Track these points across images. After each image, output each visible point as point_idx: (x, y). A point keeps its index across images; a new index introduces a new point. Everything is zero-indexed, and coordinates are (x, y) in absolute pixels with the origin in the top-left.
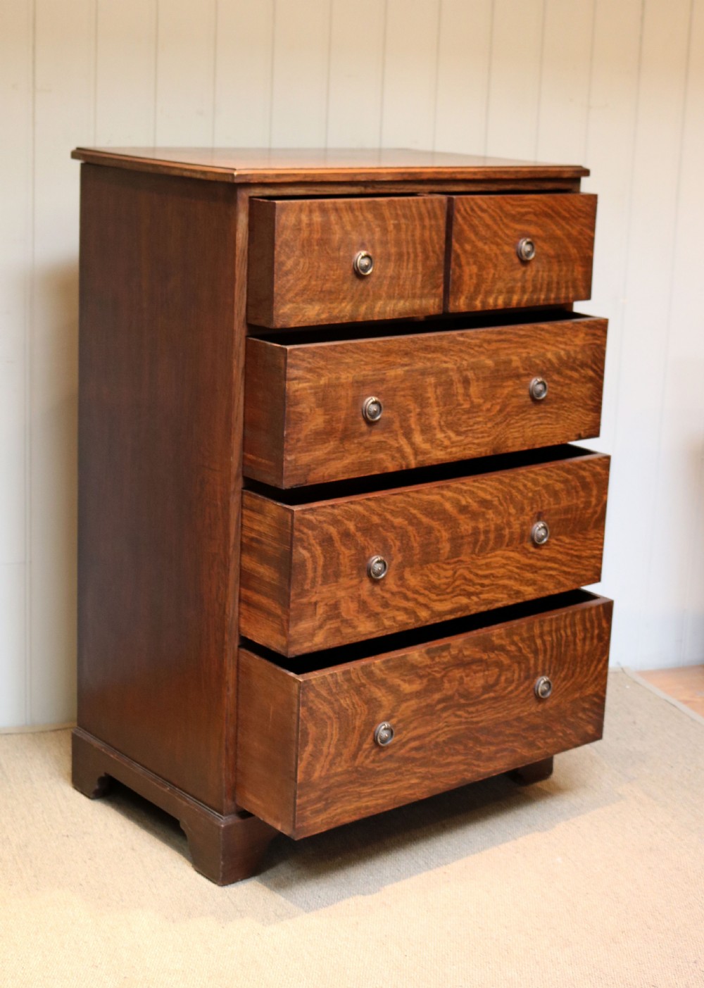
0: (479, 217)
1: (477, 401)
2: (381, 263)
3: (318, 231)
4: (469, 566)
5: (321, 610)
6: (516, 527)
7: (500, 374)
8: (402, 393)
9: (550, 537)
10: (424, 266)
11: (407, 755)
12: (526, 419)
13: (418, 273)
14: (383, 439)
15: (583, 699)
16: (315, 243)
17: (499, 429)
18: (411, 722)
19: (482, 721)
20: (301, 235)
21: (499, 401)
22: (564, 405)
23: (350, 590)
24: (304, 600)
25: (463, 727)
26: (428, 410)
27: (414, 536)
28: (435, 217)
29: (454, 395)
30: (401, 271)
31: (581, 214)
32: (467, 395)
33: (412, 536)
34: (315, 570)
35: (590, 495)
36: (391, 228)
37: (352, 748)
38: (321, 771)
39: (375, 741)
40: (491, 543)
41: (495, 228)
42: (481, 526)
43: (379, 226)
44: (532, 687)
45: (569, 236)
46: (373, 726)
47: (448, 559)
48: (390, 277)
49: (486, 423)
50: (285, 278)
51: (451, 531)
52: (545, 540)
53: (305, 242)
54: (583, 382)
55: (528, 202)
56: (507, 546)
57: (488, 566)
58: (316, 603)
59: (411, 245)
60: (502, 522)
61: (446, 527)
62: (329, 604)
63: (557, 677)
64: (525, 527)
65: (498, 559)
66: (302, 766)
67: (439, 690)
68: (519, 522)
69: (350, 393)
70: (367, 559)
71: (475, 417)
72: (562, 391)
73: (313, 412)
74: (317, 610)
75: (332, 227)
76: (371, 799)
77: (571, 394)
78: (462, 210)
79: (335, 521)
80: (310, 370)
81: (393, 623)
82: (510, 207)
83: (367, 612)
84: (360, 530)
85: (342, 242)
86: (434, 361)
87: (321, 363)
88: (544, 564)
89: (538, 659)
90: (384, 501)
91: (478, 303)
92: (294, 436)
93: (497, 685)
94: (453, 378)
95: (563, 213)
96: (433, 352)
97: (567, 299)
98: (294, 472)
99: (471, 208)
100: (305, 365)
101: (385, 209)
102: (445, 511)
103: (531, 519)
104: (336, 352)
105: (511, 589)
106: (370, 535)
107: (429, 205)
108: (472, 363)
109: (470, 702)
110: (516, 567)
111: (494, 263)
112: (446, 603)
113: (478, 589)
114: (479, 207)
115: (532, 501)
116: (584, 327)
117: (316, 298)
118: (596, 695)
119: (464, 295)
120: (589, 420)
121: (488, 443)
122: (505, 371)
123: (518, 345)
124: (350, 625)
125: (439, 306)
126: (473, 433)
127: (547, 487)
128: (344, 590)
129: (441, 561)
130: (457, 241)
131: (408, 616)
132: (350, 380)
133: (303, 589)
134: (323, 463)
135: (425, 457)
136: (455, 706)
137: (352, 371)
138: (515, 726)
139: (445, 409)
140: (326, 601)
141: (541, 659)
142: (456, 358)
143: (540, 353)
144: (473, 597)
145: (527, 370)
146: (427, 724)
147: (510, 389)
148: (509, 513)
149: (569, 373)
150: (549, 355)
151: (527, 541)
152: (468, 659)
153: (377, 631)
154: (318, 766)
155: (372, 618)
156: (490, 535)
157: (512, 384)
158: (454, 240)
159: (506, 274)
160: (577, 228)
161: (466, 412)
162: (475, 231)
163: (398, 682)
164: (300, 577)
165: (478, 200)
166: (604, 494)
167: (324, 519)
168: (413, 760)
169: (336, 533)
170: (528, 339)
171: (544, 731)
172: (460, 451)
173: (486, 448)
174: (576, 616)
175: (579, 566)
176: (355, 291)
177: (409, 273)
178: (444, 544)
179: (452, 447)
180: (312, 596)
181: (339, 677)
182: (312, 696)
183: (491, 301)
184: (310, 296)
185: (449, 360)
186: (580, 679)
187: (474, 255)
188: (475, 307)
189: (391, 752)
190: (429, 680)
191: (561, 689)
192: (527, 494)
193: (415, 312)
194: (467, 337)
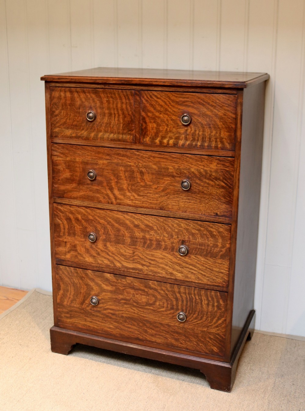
1: (148, 183)
2: (100, 116)
3: (69, 100)
4: (142, 252)
6: (168, 243)
7: (162, 173)
10: (123, 120)
11: (107, 314)
12: (180, 198)
13: (120, 123)
14: (99, 189)
16: (68, 105)
17: (162, 199)
18: (108, 302)
19: (147, 317)
20: (62, 101)
21: (162, 186)
23: (81, 242)
24: (61, 239)
25: (136, 315)
26: (121, 181)
27: (111, 230)
28: (129, 99)
29: (135, 178)
30: (111, 121)
31: (224, 105)
32: (143, 179)
34: (64, 229)
35: (217, 242)
36: (105, 102)
37: (81, 300)
38: (67, 303)
40: (154, 246)
41: (167, 107)
42: (148, 236)
43: (99, 100)
44: (175, 314)
45: (216, 115)
47: (129, 245)
48: (106, 123)
49: (155, 194)
50: (55, 118)
51: (130, 233)
53: (63, 104)
54: (217, 188)
55: (187, 96)
56: (164, 250)
58: (66, 242)
59: (116, 110)
60: (160, 238)
61: (127, 231)
62: (71, 244)
63: (191, 316)
64: (174, 245)
65: (158, 254)
66: (59, 297)
67: (122, 294)
68: (170, 241)
69: (81, 166)
70: (88, 232)
71: (148, 190)
72: (203, 189)
73: (64, 170)
74: (67, 245)
75: (76, 99)
76: (91, 324)
77: (209, 192)
78: (145, 97)
79: (71, 213)
80: (62, 153)
81: (102, 263)
82: (175, 98)
83: (90, 254)
84: (84, 220)
85: (81, 106)
86: (123, 161)
87: (67, 151)
88: (187, 266)
89: (178, 303)
90: (94, 211)
91: (157, 141)
92: (57, 178)
93: (154, 305)
94: (134, 170)
95: (211, 103)
96: (122, 156)
97: (216, 147)
98: (58, 192)
99: (151, 96)
100: (59, 151)
101: (101, 93)
102: (126, 224)
103: (178, 242)
104: (73, 148)
105: (167, 271)
106: (89, 223)
107: (125, 93)
108: (145, 165)
109: (140, 306)
110: (170, 262)
111: (166, 124)
112: (130, 264)
113: (147, 264)
114: (156, 96)
115: (178, 234)
116: (216, 159)
117: (70, 127)
118: (218, 334)
119: (148, 136)
120: (223, 208)
121: (156, 204)
122: (165, 172)
123: (172, 162)
124: (82, 256)
125: (133, 139)
126: (147, 197)
127: (187, 230)
128: (78, 241)
129: (126, 245)
130: (143, 111)
131: (110, 263)
132: (81, 161)
133: (60, 235)
134: (70, 191)
135: (121, 201)
136: (130, 304)
137: (82, 157)
138: (166, 327)
139: (130, 183)
140: (70, 243)
141: (180, 303)
142: (135, 161)
143: (186, 167)
144: (145, 267)
145: (178, 174)
146: (117, 306)
147: (168, 181)
148: (164, 235)
149: (207, 181)
150: (193, 170)
151: (176, 252)
152: (137, 287)
153: (95, 263)
154: (66, 300)
155: (92, 257)
156: (153, 242)
157: (170, 179)
158: (141, 110)
159: (174, 130)
160: (222, 111)
161: (142, 186)
162: (153, 107)
163: (100, 283)
164: (58, 230)
165: (155, 93)
166: (227, 243)
167: (67, 210)
168: (111, 318)
169: (73, 218)
170: (178, 160)
171: (184, 337)
172: (140, 203)
173: (155, 206)
174: (201, 292)
175: (211, 274)
176: (88, 127)
177: (116, 123)
178: (127, 238)
179: (136, 200)
180: (64, 239)
181: (72, 270)
182: (61, 272)
183: (165, 141)
184: (67, 126)
185: (131, 161)
186: (206, 322)
187: (153, 118)
188: (155, 143)
189: (98, 309)
190: (116, 288)
191: (194, 322)
192: (174, 230)
193: (119, 140)
194: (141, 153)
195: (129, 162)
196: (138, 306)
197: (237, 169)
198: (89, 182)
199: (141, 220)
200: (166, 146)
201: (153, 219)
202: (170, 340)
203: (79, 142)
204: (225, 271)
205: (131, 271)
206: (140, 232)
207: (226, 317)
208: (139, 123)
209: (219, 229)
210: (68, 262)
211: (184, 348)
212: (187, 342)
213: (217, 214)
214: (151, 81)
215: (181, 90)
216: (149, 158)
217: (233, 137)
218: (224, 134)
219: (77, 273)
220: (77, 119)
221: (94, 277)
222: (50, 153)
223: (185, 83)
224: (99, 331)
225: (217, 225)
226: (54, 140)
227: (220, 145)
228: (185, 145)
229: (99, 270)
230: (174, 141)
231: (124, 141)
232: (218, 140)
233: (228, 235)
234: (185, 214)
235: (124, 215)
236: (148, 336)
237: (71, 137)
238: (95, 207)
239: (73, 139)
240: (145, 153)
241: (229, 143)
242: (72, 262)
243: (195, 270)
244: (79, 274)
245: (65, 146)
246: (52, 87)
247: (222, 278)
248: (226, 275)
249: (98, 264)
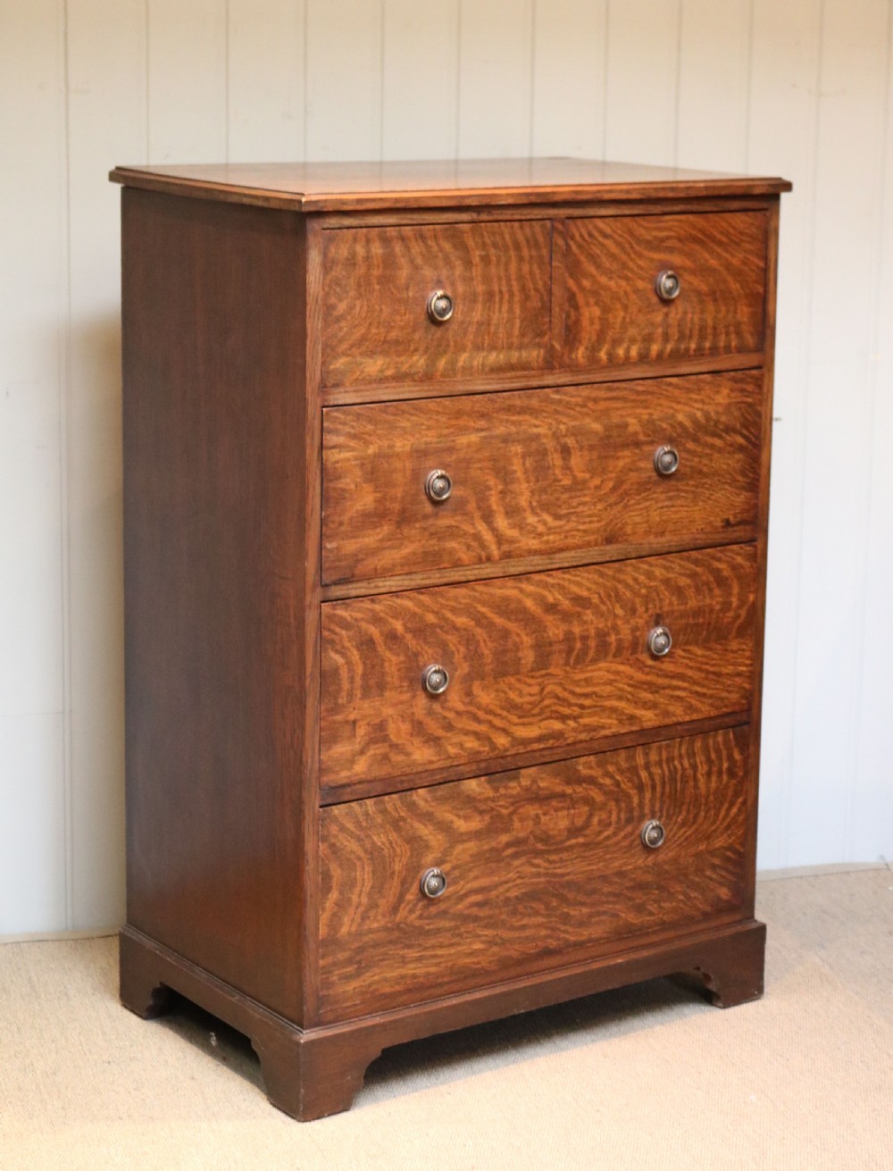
0: (602, 245)
1: (580, 475)
2: (463, 305)
3: (378, 266)
4: (563, 681)
5: (361, 731)
6: (625, 632)
7: (612, 441)
8: (478, 465)
9: (674, 646)
10: (523, 308)
11: (466, 912)
12: (651, 499)
13: (515, 318)
14: (454, 524)
15: (712, 853)
16: (375, 281)
17: (613, 513)
18: (470, 870)
19: (569, 874)
20: (357, 271)
21: (613, 475)
22: (704, 481)
23: (400, 707)
24: (339, 718)
25: (542, 879)
26: (514, 487)
27: (485, 641)
28: (537, 245)
29: (549, 468)
30: (491, 314)
31: (744, 238)
32: (567, 468)
33: (481, 641)
34: (352, 680)
35: (730, 594)
36: (476, 260)
37: (392, 899)
38: (351, 926)
39: (421, 890)
40: (592, 653)
42: (577, 630)
43: (461, 258)
44: (637, 832)
45: (728, 266)
46: (418, 872)
47: (532, 670)
48: (477, 323)
49: (595, 504)
50: (336, 326)
51: (534, 636)
52: (667, 650)
53: (362, 279)
54: (729, 452)
55: (670, 224)
56: (615, 656)
57: (587, 681)
58: (354, 722)
59: (504, 282)
60: (606, 626)
61: (528, 630)
62: (372, 723)
63: (673, 822)
64: (638, 633)
65: (601, 673)
66: (324, 918)
67: (506, 830)
68: (630, 627)
69: (408, 465)
70: (421, 668)
71: (579, 497)
72: (700, 462)
73: (359, 488)
74: (357, 730)
75: (397, 261)
76: (420, 965)
77: (713, 467)
78: (577, 236)
79: (376, 620)
80: (354, 437)
81: (460, 751)
82: (643, 232)
83: (423, 736)
84: (411, 632)
85: (412, 279)
86: (521, 425)
87: (370, 427)
88: (666, 681)
89: (644, 798)
90: (442, 596)
91: (603, 355)
92: (336, 519)
93: (588, 827)
94: (548, 447)
95: (719, 236)
96: (519, 413)
97: (728, 349)
98: (337, 564)
99: (590, 234)
100: (347, 429)
101: (468, 237)
102: (525, 610)
103: (647, 622)
104: (387, 413)
105: (623, 713)
106: (425, 638)
107: (527, 231)
108: (574, 427)
109: (552, 848)
110: (629, 685)
111: (623, 304)
112: (532, 728)
113: (574, 711)
114: (603, 233)
115: (647, 599)
116: (729, 380)
117: (379, 349)
118: (730, 848)
119: (582, 344)
120: (741, 499)
121: (598, 529)
122: (619, 436)
123: (635, 404)
124: (402, 751)
125: (545, 359)
126: (578, 516)
127: (666, 582)
128: (391, 708)
129: (522, 674)
130: (572, 276)
131: (480, 743)
132: (408, 448)
133: (336, 704)
134: (374, 552)
135: (513, 547)
136: (528, 852)
137: (410, 438)
138: (615, 883)
139: (537, 486)
140: (368, 719)
141: (648, 795)
142: (550, 421)
143: (667, 413)
144: (569, 722)
145: (649, 436)
146: (492, 872)
147: (626, 460)
148: (615, 614)
149: (710, 440)
150: (680, 417)
152: (545, 792)
153: (439, 760)
154: (346, 919)
155: (431, 743)
156: (589, 642)
157: (629, 454)
158: (567, 275)
159: (640, 317)
160: (740, 256)
161: (566, 489)
162: (595, 262)
163: (449, 817)
164: (332, 688)
165: (599, 223)
166: (751, 592)
167: (362, 616)
168: (475, 919)
169: (378, 635)
170: (649, 397)
171: (657, 892)
172: (560, 540)
173: (596, 536)
174: (695, 744)
175: (718, 686)
176: (430, 341)
177: (503, 318)
178: (526, 652)
179: (549, 534)
180: (350, 713)
181: (369, 808)
182: (334, 829)
183: (621, 352)
184: (371, 347)
185: (540, 424)
186: (705, 826)
187: (595, 293)
188: (598, 361)
189: (442, 906)
190: (492, 818)
191: (679, 838)
192: (639, 590)
193: (512, 367)
194: (565, 394)
195: (535, 426)
196: (548, 848)
197: (767, 396)
198: (429, 509)
199: (561, 587)
200: (623, 364)
202: (623, 915)
203: (403, 392)
204: (744, 669)
205: (535, 746)
206: (559, 623)
207: (747, 793)
208: (561, 309)
209: (733, 559)
210: (358, 786)
212: (663, 904)
213: (727, 523)
214: (599, 191)
215: (657, 209)
216: (582, 406)
217: (760, 316)
218: (744, 313)
219: (384, 812)
220: (400, 321)
221: (432, 806)
223: (672, 189)
224: (443, 976)
225: (729, 550)
226: (331, 397)
227: (734, 342)
228: (662, 353)
229: (448, 778)
230: (640, 349)
231: (524, 369)
232: (732, 329)
233: (751, 570)
234: (662, 539)
235: (520, 585)
236: (570, 930)
237: (381, 380)
238: (445, 580)
239: (385, 385)
240: (575, 393)
241: (752, 335)
242: (370, 782)
243: (684, 689)
244: (390, 813)
245: (363, 411)
246: (328, 231)
247: (741, 687)
248: (748, 677)
249: (446, 759)
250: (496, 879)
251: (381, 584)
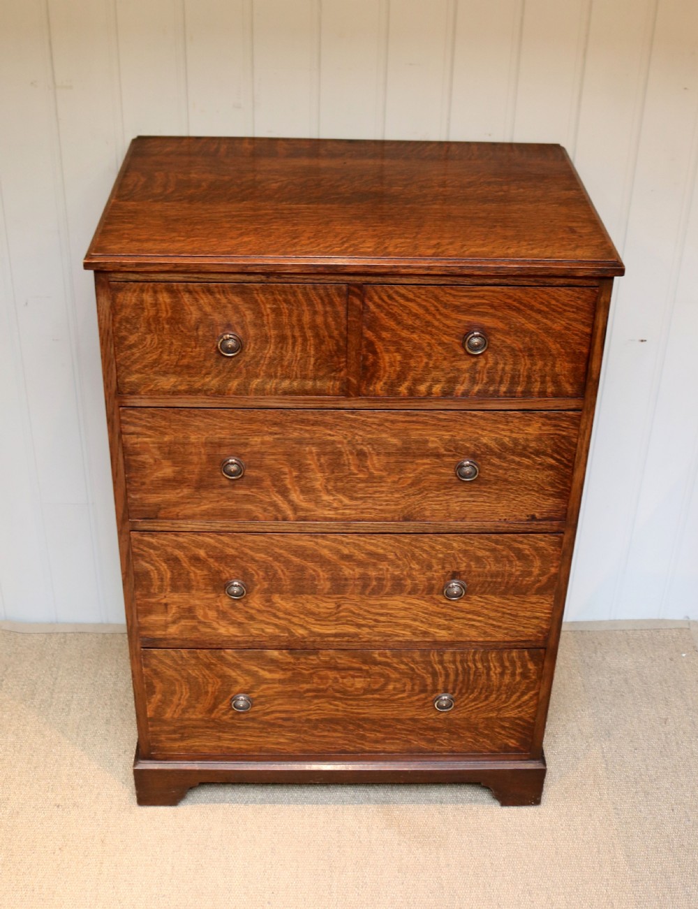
1: (376, 473)
2: (256, 344)
3: (167, 311)
4: (358, 603)
5: (174, 610)
6: (421, 579)
7: (410, 451)
8: (273, 457)
9: (469, 593)
10: (317, 349)
11: (272, 721)
12: (452, 495)
13: (309, 357)
14: (250, 494)
15: (502, 719)
16: (164, 322)
17: (411, 500)
18: (275, 700)
19: (364, 713)
20: (146, 313)
21: (411, 475)
23: (205, 601)
24: (153, 600)
25: (340, 713)
26: (309, 475)
27: (282, 571)
28: (332, 303)
29: (344, 465)
30: (284, 353)
31: (568, 309)
32: (363, 467)
33: (279, 570)
34: (162, 580)
35: (531, 566)
36: (267, 311)
37: (207, 705)
38: (173, 714)
41: (429, 318)
42: (373, 573)
43: (251, 309)
44: (429, 699)
45: (547, 330)
46: (229, 695)
47: (328, 593)
48: (270, 358)
49: (392, 493)
50: (129, 352)
51: (331, 572)
52: (461, 596)
53: (151, 320)
54: (538, 469)
56: (409, 593)
58: (166, 605)
59: (296, 329)
60: (402, 574)
61: (324, 569)
62: (181, 607)
63: (465, 697)
64: (434, 582)
65: (397, 602)
66: (151, 706)
67: (307, 682)
68: (425, 577)
69: (204, 451)
70: (224, 581)
71: (376, 487)
72: (506, 474)
73: (158, 462)
74: (169, 609)
75: (186, 308)
76: (233, 743)
77: (519, 478)
78: (376, 298)
79: (180, 546)
80: (150, 428)
81: (262, 633)
82: (451, 299)
83: (228, 620)
84: (212, 557)
85: (201, 322)
86: (315, 433)
87: (163, 423)
88: (462, 615)
89: (438, 680)
90: (240, 539)
91: (403, 389)
92: (137, 480)
93: (383, 690)
94: (343, 450)
95: (538, 306)
96: (312, 425)
97: (543, 394)
98: (143, 508)
99: (390, 297)
100: (143, 423)
101: (257, 294)
102: (321, 557)
103: (443, 576)
104: (181, 415)
105: (416, 629)
106: (226, 563)
107: (322, 292)
108: (370, 439)
109: (349, 697)
110: (423, 613)
111: (427, 352)
112: (329, 628)
113: (369, 623)
114: (403, 296)
115: (443, 562)
116: (540, 417)
117: (171, 371)
118: (520, 719)
119: (381, 381)
120: (549, 504)
121: (395, 511)
122: (418, 449)
123: (436, 428)
124: (209, 626)
125: (341, 388)
126: (374, 500)
127: (465, 552)
128: (199, 599)
129: (319, 594)
130: (369, 328)
131: (280, 631)
132: (203, 440)
133: (149, 592)
134: (176, 504)
135: (308, 514)
136: (328, 697)
137: (204, 434)
138: (408, 724)
139: (333, 476)
140: (178, 604)
141: (441, 680)
142: (345, 433)
143: (470, 436)
144: (364, 628)
145: (451, 451)
146: (295, 703)
147: (426, 466)
148: (411, 567)
149: (517, 459)
150: (485, 440)
151: (437, 594)
152: (343, 666)
153: (242, 636)
154: (169, 710)
155: (236, 625)
156: (384, 582)
157: (429, 462)
158: (364, 327)
159: (445, 364)
160: (562, 322)
161: (362, 481)
162: (396, 319)
163: (256, 669)
164: (144, 583)
165: (402, 290)
166: (552, 566)
167: (167, 543)
168: (280, 726)
169: (183, 556)
170: (451, 423)
171: (447, 734)
172: (356, 514)
173: (393, 514)
174: (489, 655)
175: (514, 623)
176: (221, 368)
177: (296, 356)
178: (322, 582)
179: (345, 509)
180: (162, 599)
181: (184, 654)
182: (154, 661)
183: (423, 388)
184: (163, 369)
185: (335, 434)
186: (496, 703)
187: (395, 343)
188: (398, 394)
189: (251, 716)
190: (293, 674)
191: (470, 707)
192: (436, 554)
193: (306, 393)
194: (361, 415)
195: (330, 435)
196: (345, 697)
197: (584, 432)
198: (226, 482)
199: (358, 545)
200: (424, 398)
201: (386, 541)
202: (416, 743)
203: (196, 403)
204: (543, 615)
205: (332, 639)
206: (355, 567)
207: (539, 689)
208: (358, 354)
209: (537, 543)
210: (173, 641)
211: (447, 752)
212: (452, 741)
213: (533, 518)
214: (395, 267)
215: (468, 281)
216: (379, 425)
217: (582, 371)
218: (563, 367)
219: (197, 658)
220: (192, 352)
221: (239, 661)
222: (117, 430)
225: (533, 537)
226: (127, 401)
227: (550, 389)
228: (469, 392)
229: (253, 647)
230: (443, 388)
231: (317, 395)
232: (548, 379)
233: (555, 552)
234: (461, 523)
235: (316, 540)
236: (366, 744)
237: (175, 393)
238: (244, 529)
239: (179, 396)
240: (371, 415)
241: (571, 384)
242: (183, 640)
243: (479, 621)
244: (202, 660)
245: (158, 413)
246: (116, 283)
247: (537, 626)
248: (546, 620)
249: (249, 636)
250: (298, 707)
251: (184, 526)
